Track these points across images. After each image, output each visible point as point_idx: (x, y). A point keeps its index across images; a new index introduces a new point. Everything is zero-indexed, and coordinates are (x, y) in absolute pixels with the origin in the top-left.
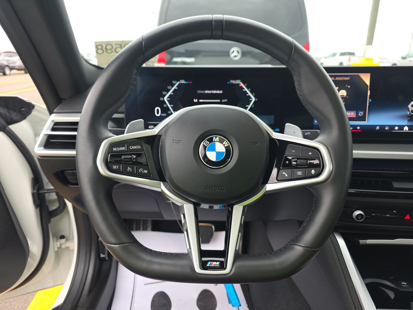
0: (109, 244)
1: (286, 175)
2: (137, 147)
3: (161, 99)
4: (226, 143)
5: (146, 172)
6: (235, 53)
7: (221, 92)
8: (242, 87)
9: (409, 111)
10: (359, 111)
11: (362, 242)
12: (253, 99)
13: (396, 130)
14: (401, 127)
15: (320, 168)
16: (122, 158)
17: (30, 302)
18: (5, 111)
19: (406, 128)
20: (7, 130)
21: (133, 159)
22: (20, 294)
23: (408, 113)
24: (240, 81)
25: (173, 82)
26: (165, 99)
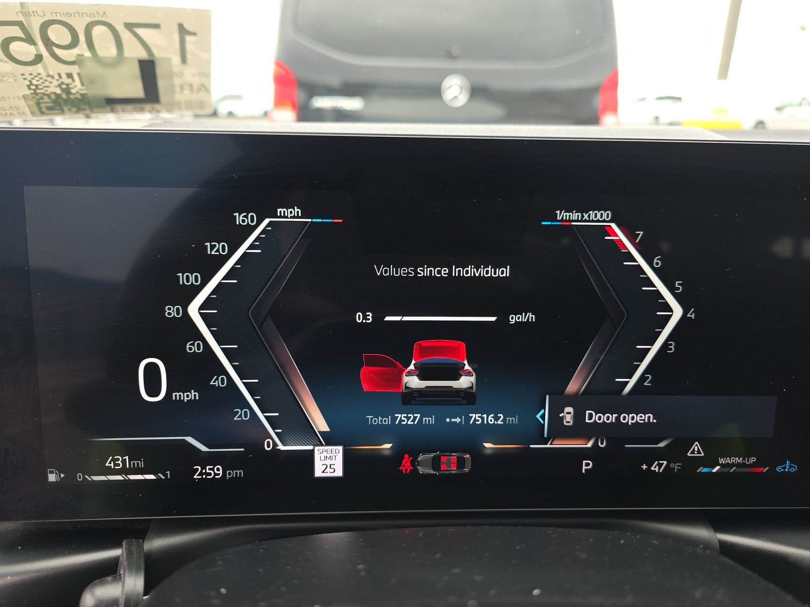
7: (503, 272)
8: (615, 245)
24: (606, 215)
25: (239, 218)
26: (193, 310)
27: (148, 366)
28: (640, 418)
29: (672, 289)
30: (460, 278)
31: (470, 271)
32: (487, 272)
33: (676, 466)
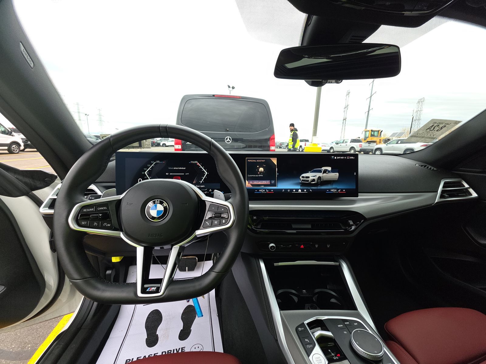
0: (73, 280)
1: (208, 224)
2: (104, 208)
3: (143, 173)
4: (165, 204)
5: (109, 225)
6: (228, 140)
7: (185, 168)
8: (198, 165)
9: (301, 180)
10: (271, 181)
11: (275, 264)
12: (206, 173)
13: (294, 192)
14: (297, 190)
15: (227, 219)
16: (90, 216)
17: (54, 327)
18: (31, 180)
19: (300, 191)
20: (30, 195)
21: (99, 217)
22: (39, 322)
23: (300, 181)
24: (197, 162)
25: (152, 162)
26: (146, 173)
27: (140, 180)
28: (203, 186)
29: (206, 170)
30: (179, 169)
31: (180, 168)
32: (183, 168)
33: (208, 192)
